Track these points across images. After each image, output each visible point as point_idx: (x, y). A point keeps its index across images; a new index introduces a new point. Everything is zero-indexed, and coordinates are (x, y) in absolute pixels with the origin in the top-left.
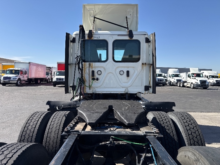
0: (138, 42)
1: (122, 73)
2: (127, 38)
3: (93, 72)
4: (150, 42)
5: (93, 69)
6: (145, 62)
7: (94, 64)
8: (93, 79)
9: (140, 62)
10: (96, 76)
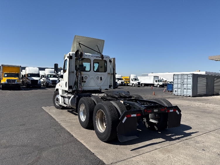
0: (106, 61)
1: (98, 78)
2: (101, 59)
3: (82, 77)
4: (111, 62)
5: (82, 76)
6: (109, 72)
7: (83, 73)
8: (83, 82)
9: (107, 72)
10: (84, 80)
